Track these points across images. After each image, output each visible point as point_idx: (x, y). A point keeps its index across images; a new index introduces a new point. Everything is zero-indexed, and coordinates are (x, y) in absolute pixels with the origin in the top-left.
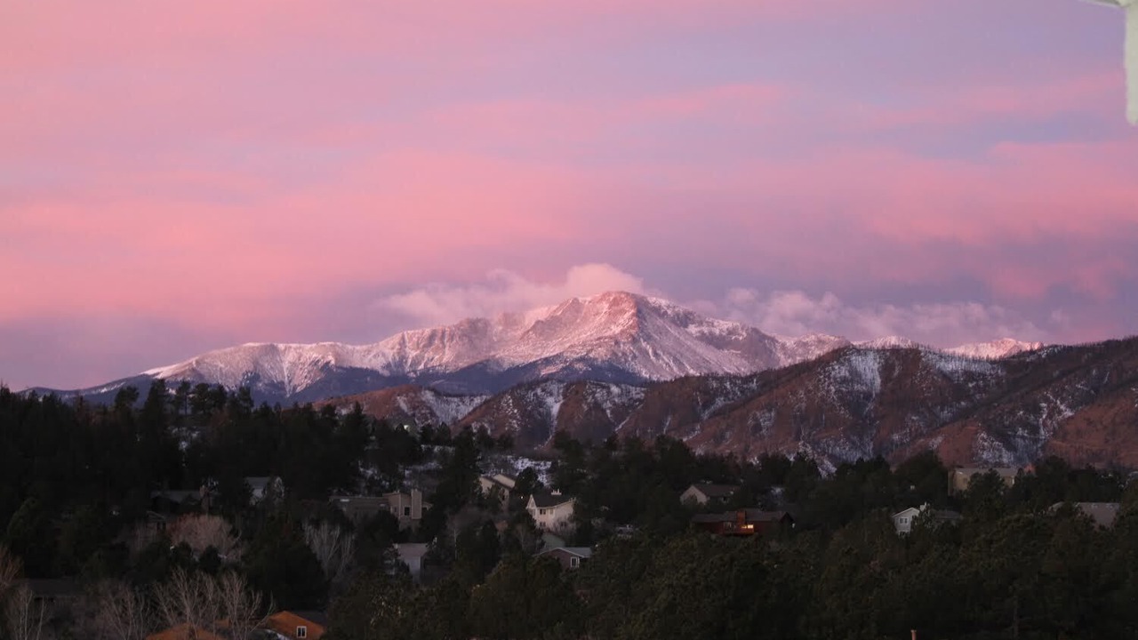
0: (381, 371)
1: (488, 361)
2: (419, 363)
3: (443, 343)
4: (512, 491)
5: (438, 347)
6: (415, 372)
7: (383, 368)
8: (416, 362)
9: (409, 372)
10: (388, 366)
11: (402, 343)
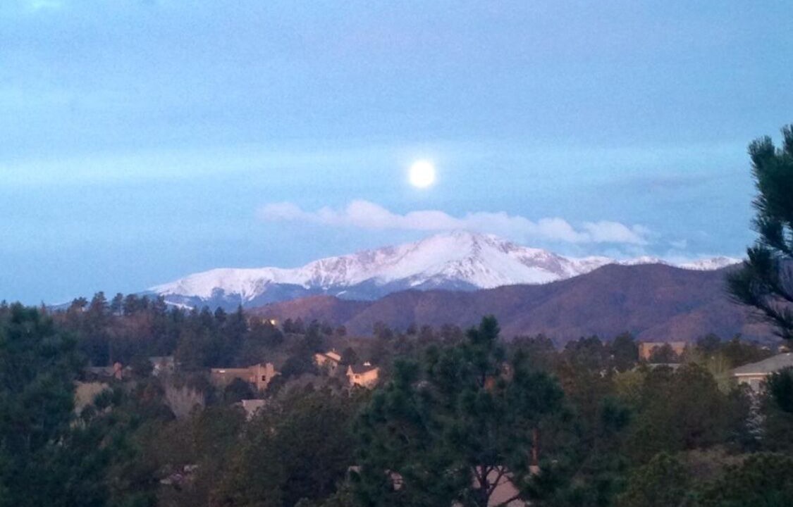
0: (304, 286)
1: (375, 278)
2: (329, 280)
3: (345, 267)
4: (339, 363)
5: (341, 269)
6: (327, 286)
7: (306, 284)
8: (327, 279)
9: (323, 286)
10: (308, 283)
11: (318, 267)
